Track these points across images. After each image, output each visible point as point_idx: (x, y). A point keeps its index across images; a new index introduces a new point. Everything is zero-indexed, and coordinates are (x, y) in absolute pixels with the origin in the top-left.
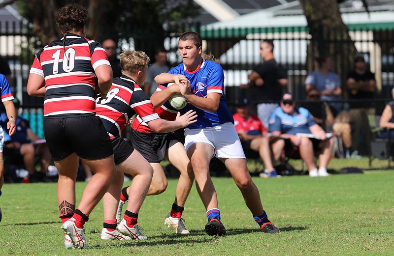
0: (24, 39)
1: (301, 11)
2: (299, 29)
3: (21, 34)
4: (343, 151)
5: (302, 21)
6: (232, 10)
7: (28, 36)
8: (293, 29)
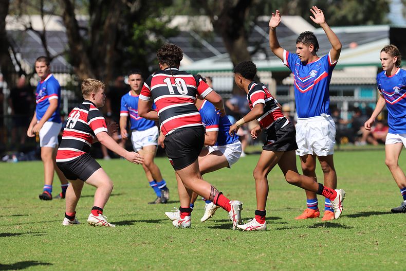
0: (69, 75)
1: (229, 59)
2: (228, 70)
3: (67, 73)
4: (253, 142)
5: (229, 66)
6: (190, 59)
7: (71, 74)
8: (225, 71)
